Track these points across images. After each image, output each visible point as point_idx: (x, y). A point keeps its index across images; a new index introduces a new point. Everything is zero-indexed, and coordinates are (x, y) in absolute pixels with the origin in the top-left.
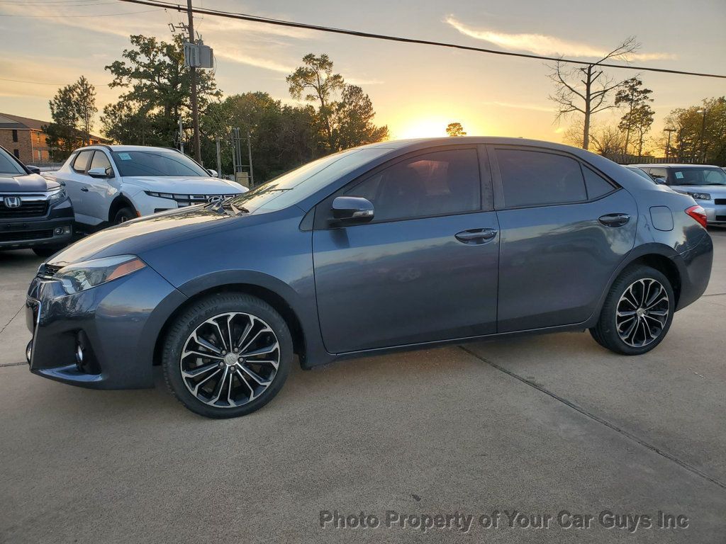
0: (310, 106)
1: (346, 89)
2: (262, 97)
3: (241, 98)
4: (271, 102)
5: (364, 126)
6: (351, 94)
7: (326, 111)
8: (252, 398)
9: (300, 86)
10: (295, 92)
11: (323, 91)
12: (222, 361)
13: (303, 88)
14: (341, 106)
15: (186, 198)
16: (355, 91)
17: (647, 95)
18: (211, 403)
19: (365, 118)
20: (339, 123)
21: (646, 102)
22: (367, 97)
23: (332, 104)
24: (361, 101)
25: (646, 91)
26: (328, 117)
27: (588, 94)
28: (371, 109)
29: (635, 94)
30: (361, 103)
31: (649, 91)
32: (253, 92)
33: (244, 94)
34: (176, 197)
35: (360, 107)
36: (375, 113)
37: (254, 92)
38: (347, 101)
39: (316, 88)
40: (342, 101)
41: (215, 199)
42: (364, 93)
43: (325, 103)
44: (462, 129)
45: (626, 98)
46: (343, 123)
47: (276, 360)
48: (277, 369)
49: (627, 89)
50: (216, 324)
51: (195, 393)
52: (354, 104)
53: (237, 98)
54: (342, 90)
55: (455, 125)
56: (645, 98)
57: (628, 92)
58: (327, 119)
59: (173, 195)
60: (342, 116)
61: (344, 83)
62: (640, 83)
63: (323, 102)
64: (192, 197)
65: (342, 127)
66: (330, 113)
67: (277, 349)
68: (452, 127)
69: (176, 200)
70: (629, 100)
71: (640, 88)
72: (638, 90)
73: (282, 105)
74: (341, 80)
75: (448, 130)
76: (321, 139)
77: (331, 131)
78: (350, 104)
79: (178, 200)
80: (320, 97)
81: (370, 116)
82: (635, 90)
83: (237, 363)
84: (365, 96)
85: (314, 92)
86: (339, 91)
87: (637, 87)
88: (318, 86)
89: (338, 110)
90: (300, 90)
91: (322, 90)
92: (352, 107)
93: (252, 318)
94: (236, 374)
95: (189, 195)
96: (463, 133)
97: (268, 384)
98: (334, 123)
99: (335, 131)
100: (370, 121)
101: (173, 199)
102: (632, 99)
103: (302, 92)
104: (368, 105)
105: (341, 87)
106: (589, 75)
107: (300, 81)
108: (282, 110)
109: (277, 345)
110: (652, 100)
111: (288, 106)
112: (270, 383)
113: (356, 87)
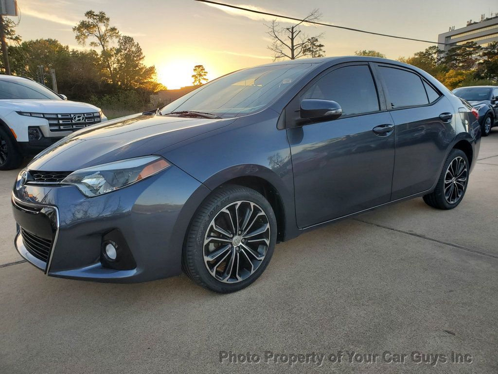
0: (94, 51)
1: (121, 38)
2: (52, 43)
3: (35, 43)
4: (61, 47)
5: (137, 66)
6: (126, 42)
7: (106, 54)
8: (253, 272)
9: (84, 35)
10: (81, 40)
11: (103, 40)
12: (231, 243)
13: (86, 37)
14: (118, 51)
15: (55, 116)
16: (128, 40)
17: (322, 48)
18: (225, 281)
19: (137, 60)
20: (118, 63)
21: (321, 53)
22: (138, 45)
23: (111, 50)
24: (133, 47)
25: (321, 46)
26: (109, 59)
27: (293, 46)
28: (141, 54)
29: (314, 47)
30: (134, 49)
31: (322, 46)
32: (44, 39)
33: (37, 40)
34: (46, 116)
35: (133, 52)
36: (144, 56)
37: (46, 38)
38: (122, 47)
39: (98, 37)
40: (118, 47)
41: (79, 117)
42: (136, 42)
43: (105, 48)
44: (204, 69)
45: (309, 50)
46: (121, 64)
47: (267, 238)
48: (268, 245)
49: (309, 44)
50: (228, 212)
51: (213, 274)
52: (128, 50)
53: (31, 43)
54: (118, 39)
55: (199, 66)
56: (320, 50)
57: (309, 46)
58: (108, 61)
59: (43, 114)
60: (120, 58)
61: (119, 34)
62: (317, 40)
63: (104, 48)
64: (60, 116)
65: (121, 66)
66: (110, 56)
67: (268, 228)
68: (197, 68)
69: (47, 118)
70: (311, 51)
71: (317, 44)
72: (316, 45)
73: (70, 49)
74: (117, 32)
75: (195, 70)
76: (105, 75)
77: (112, 69)
78: (125, 50)
79: (48, 119)
80: (102, 44)
81: (140, 59)
82: (314, 45)
83: (241, 243)
84: (136, 44)
85: (96, 40)
86: (116, 40)
87: (315, 43)
88: (99, 35)
89: (116, 54)
90: (85, 38)
91: (102, 38)
92: (126, 52)
93: (252, 204)
94: (241, 253)
95: (57, 114)
96: (205, 72)
97: (262, 258)
98: (114, 64)
99: (115, 69)
100: (141, 62)
101: (44, 117)
102: (313, 51)
103: (86, 40)
104: (139, 50)
105: (117, 37)
106: (293, 33)
107: (84, 31)
108: (71, 53)
109: (268, 226)
110: (324, 52)
111: (75, 50)
112: (264, 257)
113: (129, 37)
